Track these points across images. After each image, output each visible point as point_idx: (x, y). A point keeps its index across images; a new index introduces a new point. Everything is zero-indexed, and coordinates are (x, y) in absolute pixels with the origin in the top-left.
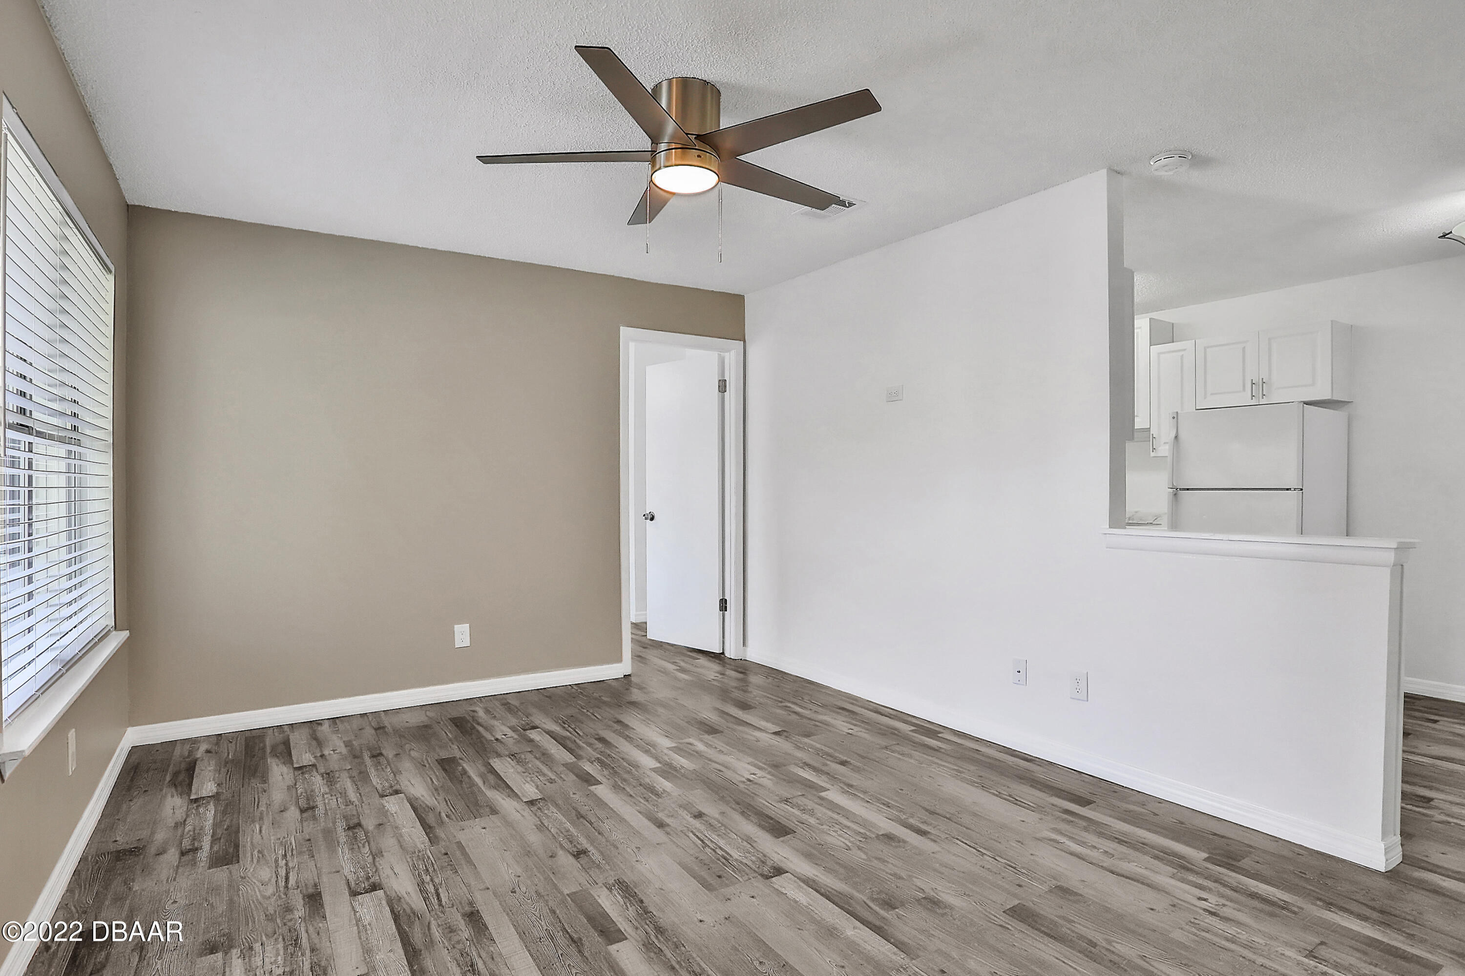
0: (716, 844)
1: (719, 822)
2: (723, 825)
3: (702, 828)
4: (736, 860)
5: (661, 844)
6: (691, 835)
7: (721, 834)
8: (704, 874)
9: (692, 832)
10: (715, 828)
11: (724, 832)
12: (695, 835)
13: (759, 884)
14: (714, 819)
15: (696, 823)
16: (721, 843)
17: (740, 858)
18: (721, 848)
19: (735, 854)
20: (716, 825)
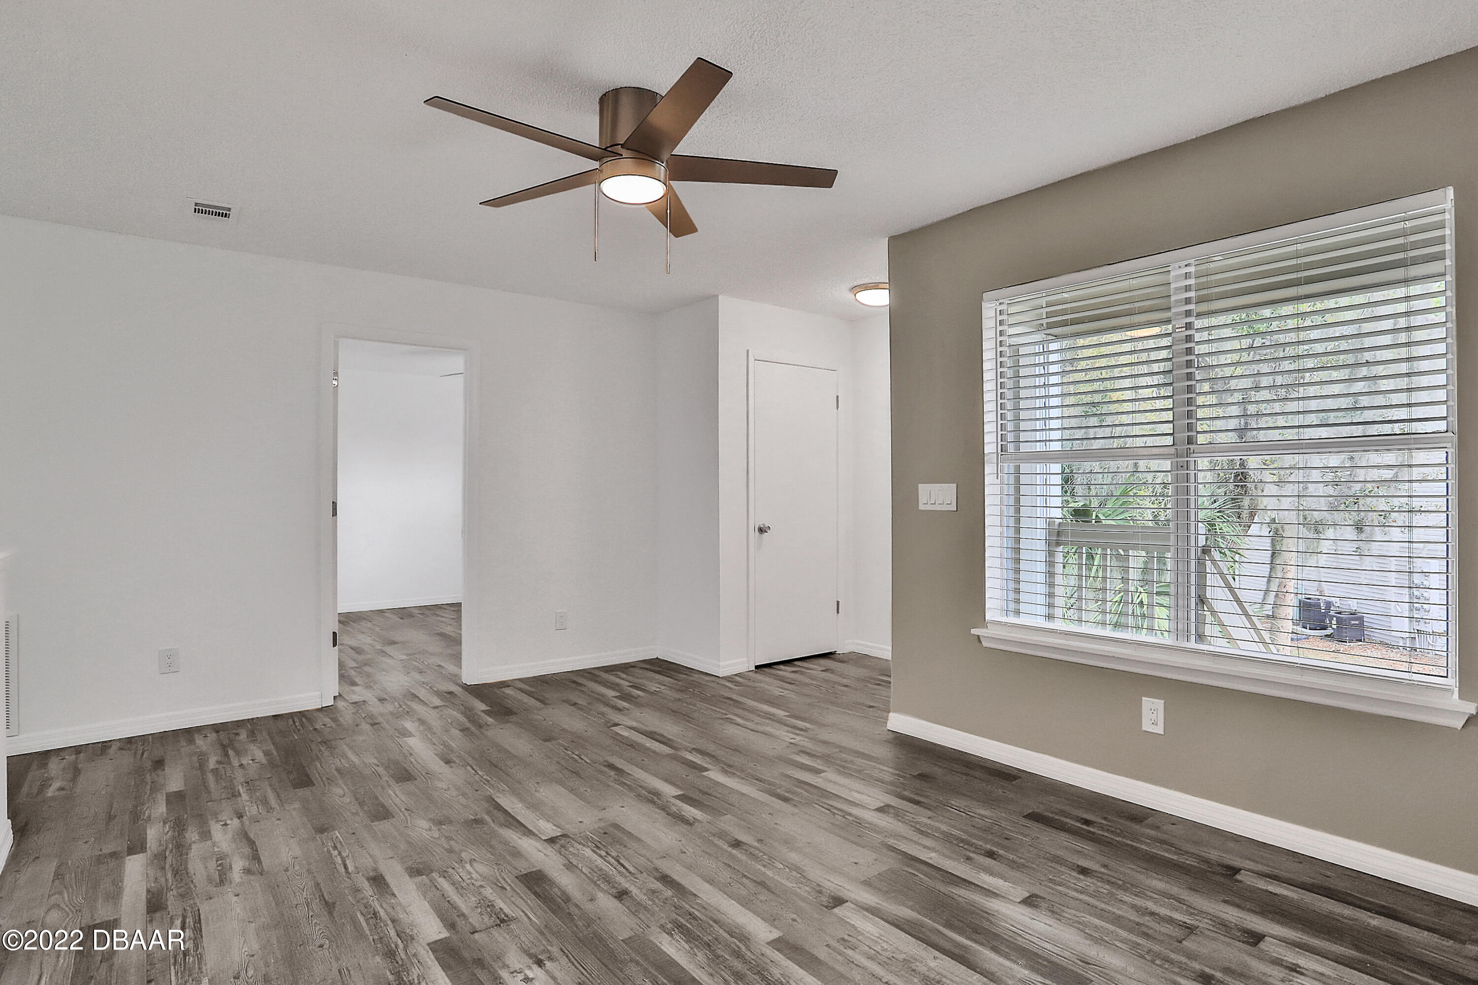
0: (605, 860)
1: (598, 886)
2: (595, 883)
3: (619, 879)
4: (588, 847)
5: (661, 858)
6: (631, 869)
7: (599, 873)
8: (619, 834)
9: (630, 873)
10: (604, 878)
11: (594, 874)
12: (627, 869)
13: (571, 829)
14: (602, 890)
15: (625, 884)
16: (599, 862)
17: (584, 848)
18: (601, 857)
19: (588, 852)
20: (603, 883)
